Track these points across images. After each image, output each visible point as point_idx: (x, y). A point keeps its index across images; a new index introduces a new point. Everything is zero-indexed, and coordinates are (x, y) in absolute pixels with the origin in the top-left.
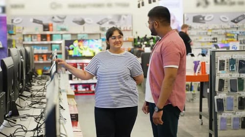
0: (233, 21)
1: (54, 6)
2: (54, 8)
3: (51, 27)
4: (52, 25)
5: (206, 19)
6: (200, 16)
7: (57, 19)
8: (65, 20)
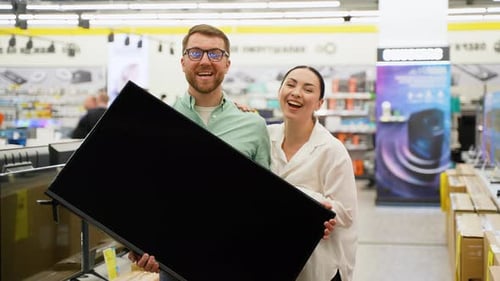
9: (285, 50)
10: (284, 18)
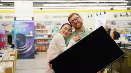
0: (129, 24)
1: (46, 17)
2: (46, 18)
3: (45, 27)
4: (45, 26)
5: (116, 23)
6: (114, 22)
7: (48, 23)
8: (52, 23)
9: (58, 17)
10: (58, 8)
